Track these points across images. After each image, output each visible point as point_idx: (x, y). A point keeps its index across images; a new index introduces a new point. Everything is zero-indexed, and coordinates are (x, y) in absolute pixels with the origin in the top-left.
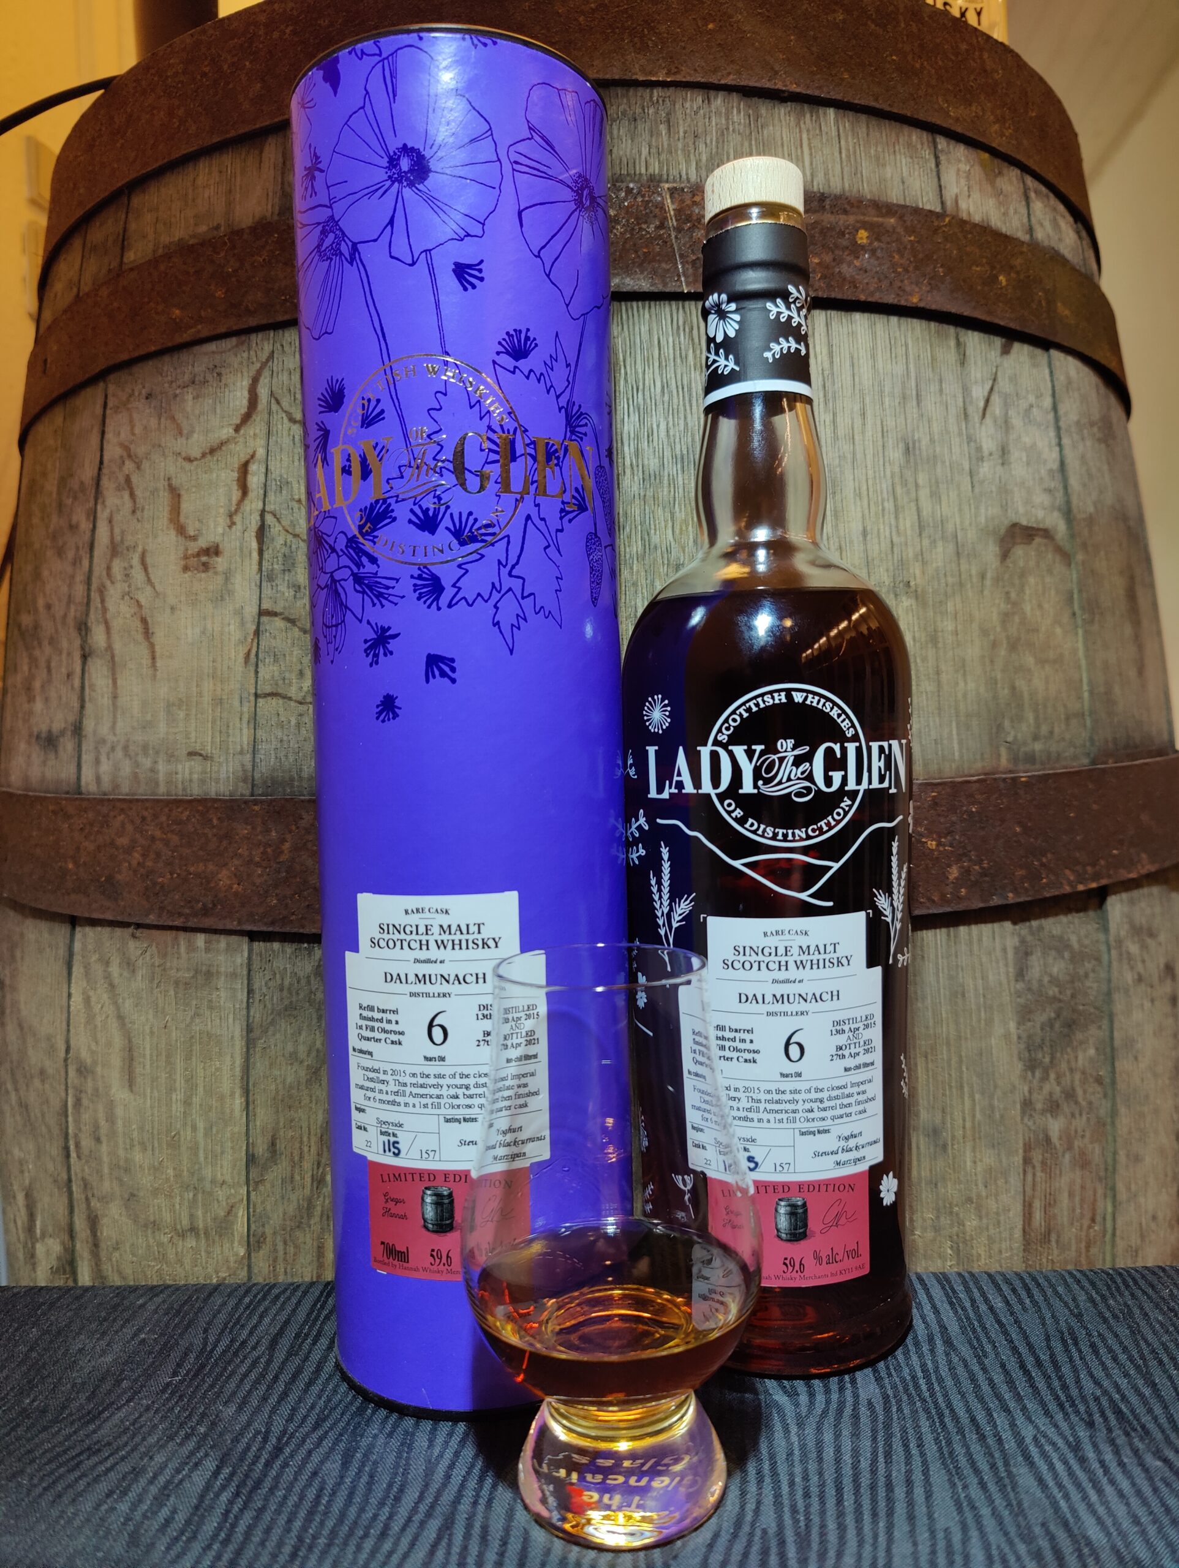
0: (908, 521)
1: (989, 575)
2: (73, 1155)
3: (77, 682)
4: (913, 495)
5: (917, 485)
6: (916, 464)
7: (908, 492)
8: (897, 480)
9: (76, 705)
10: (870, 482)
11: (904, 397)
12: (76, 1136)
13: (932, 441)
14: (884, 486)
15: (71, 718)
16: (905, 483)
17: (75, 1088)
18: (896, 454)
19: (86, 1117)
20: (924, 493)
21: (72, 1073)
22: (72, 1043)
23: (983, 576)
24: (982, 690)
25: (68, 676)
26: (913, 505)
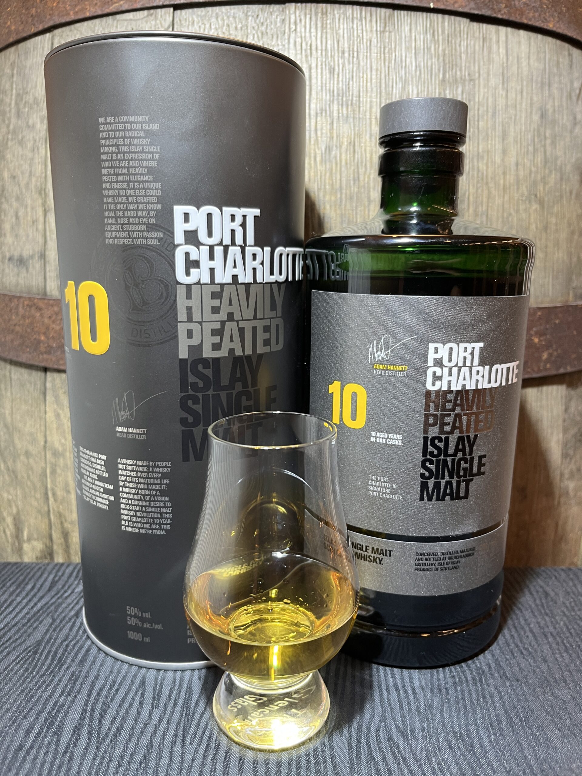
0: (539, 158)
1: (574, 192)
2: (51, 500)
3: (41, 227)
4: (543, 143)
5: (545, 137)
6: (546, 124)
7: (541, 141)
8: (536, 133)
9: (41, 241)
10: (523, 134)
11: (542, 84)
12: (53, 489)
13: (554, 111)
14: (529, 136)
15: (37, 249)
16: (539, 136)
17: (51, 463)
18: (536, 117)
19: (60, 479)
20: (548, 141)
21: (49, 455)
22: (49, 439)
23: (571, 193)
24: (565, 258)
25: (33, 222)
26: (542, 149)
